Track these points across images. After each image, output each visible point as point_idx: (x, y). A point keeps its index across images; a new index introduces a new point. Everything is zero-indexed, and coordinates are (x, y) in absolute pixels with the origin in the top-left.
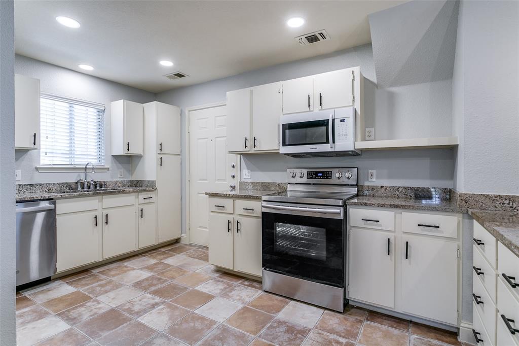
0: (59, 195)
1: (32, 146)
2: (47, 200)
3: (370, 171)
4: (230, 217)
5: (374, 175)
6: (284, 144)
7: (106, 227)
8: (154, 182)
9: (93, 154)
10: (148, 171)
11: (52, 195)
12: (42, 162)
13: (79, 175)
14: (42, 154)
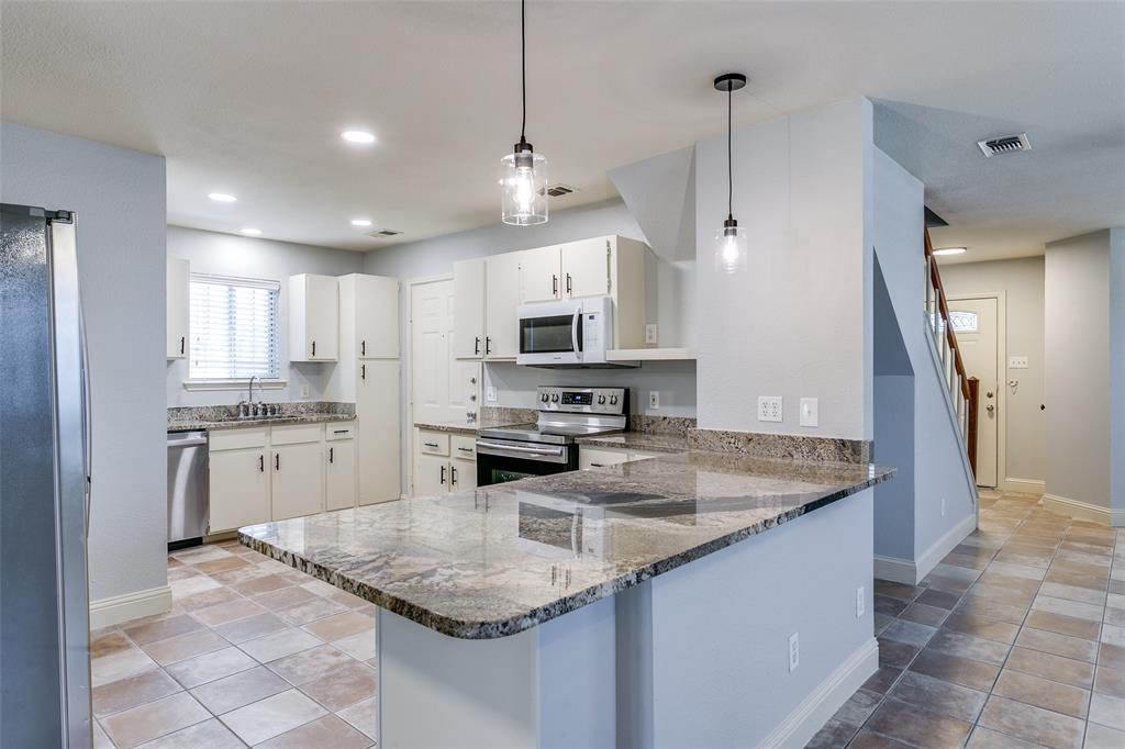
0: (212, 424)
1: (180, 355)
2: (198, 430)
3: (651, 393)
4: (445, 462)
5: (657, 400)
6: (523, 351)
7: (276, 474)
8: (352, 406)
9: (262, 360)
10: (345, 387)
11: (205, 424)
12: (191, 376)
13: (242, 394)
14: (192, 364)
